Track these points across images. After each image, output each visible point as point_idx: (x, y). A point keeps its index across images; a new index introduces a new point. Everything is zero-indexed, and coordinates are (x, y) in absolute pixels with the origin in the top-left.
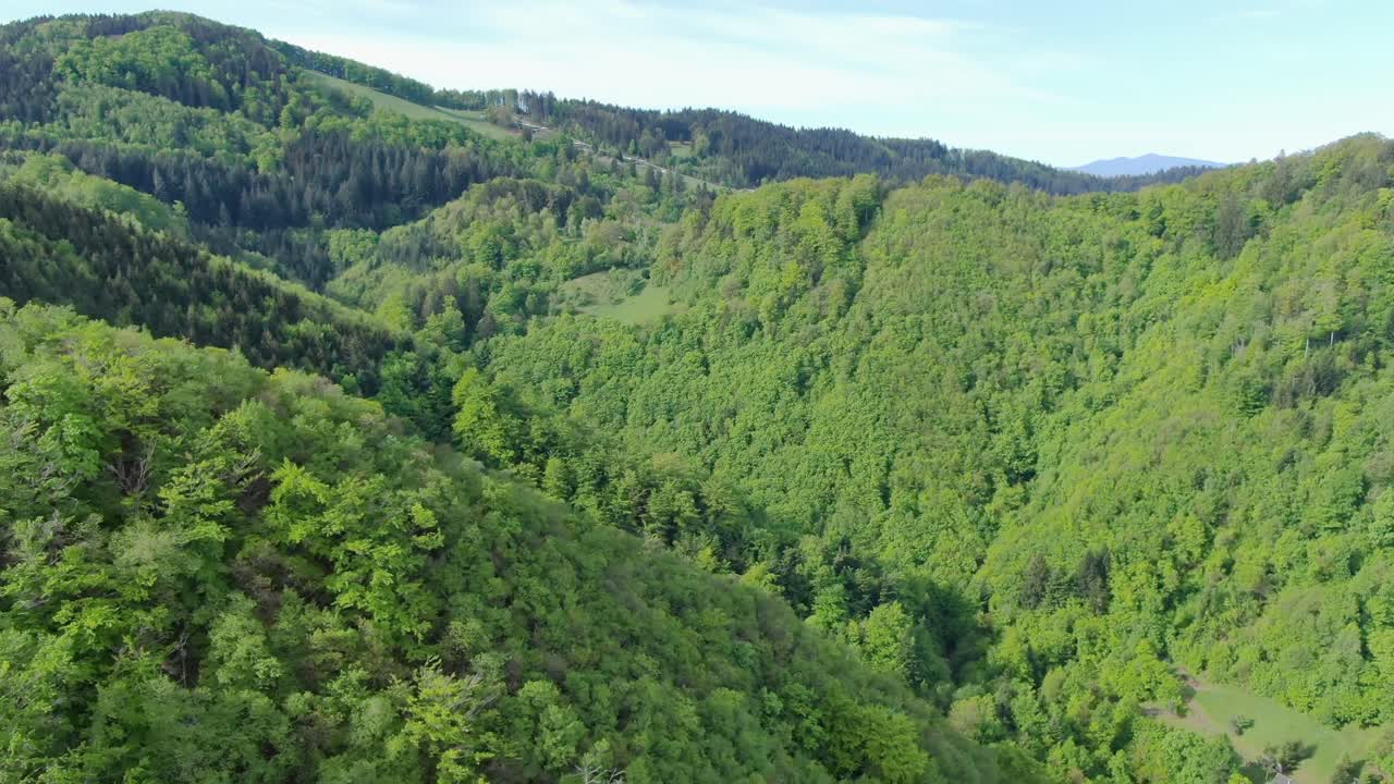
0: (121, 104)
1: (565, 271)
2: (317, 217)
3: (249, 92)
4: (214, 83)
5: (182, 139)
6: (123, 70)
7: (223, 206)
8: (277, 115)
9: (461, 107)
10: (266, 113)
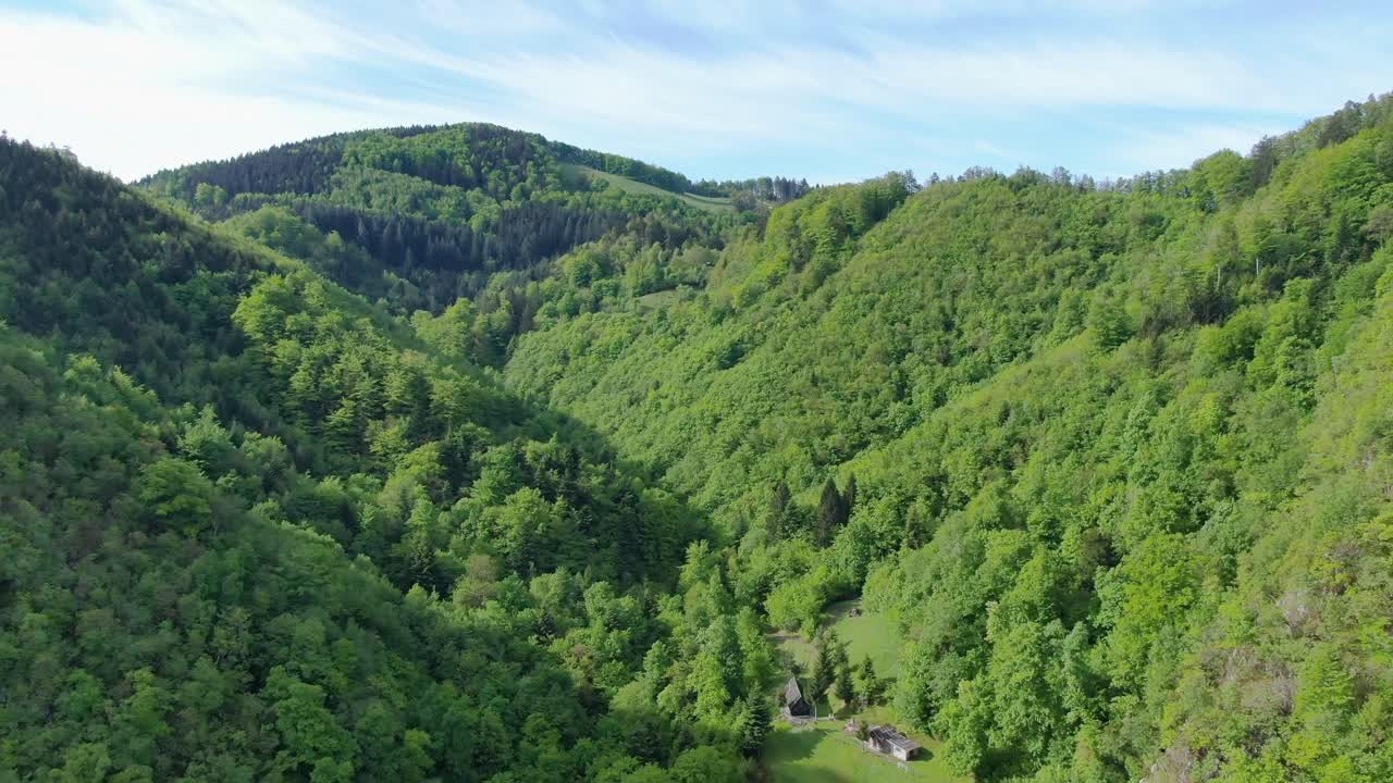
0: (378, 181)
1: (635, 288)
2: (490, 262)
3: (493, 175)
4: (468, 167)
5: (415, 205)
6: (393, 156)
7: (409, 251)
8: (509, 191)
9: (715, 194)
10: (501, 189)
